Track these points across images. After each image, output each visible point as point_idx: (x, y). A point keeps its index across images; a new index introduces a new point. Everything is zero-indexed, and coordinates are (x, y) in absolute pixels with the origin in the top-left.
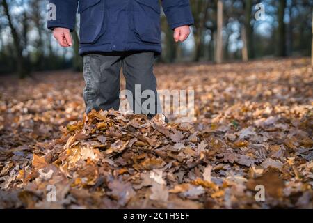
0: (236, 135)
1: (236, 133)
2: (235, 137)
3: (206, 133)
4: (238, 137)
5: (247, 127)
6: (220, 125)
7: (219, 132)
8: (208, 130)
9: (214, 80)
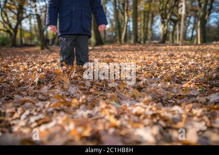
0: (206, 99)
1: (205, 97)
2: (205, 100)
3: (180, 95)
4: (208, 100)
5: (215, 93)
6: (191, 90)
7: (191, 95)
8: (181, 93)
9: (178, 56)
